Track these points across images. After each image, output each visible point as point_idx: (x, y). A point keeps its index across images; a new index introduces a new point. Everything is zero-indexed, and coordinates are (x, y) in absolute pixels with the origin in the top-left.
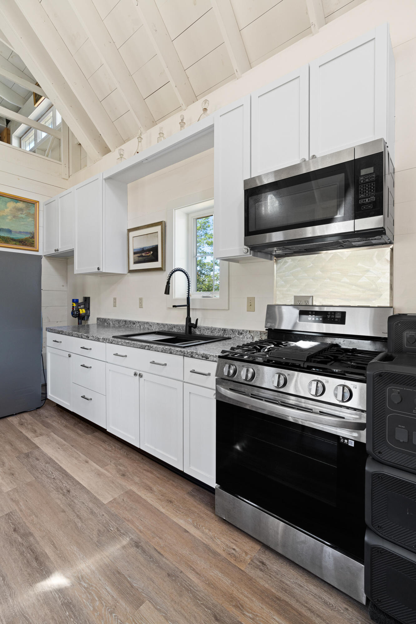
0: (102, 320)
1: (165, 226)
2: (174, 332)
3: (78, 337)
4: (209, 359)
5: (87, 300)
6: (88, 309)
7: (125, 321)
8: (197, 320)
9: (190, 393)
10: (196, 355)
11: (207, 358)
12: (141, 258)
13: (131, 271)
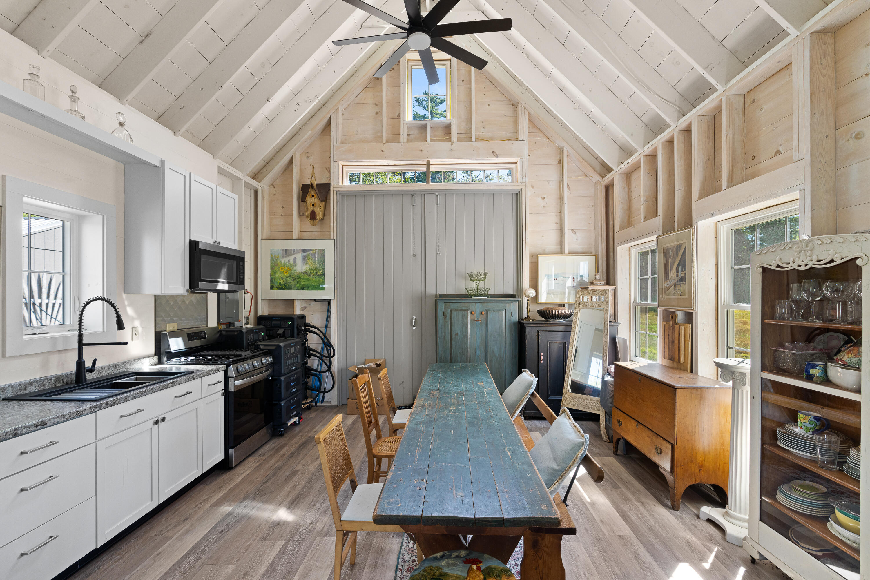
8: (95, 361)
10: (212, 371)
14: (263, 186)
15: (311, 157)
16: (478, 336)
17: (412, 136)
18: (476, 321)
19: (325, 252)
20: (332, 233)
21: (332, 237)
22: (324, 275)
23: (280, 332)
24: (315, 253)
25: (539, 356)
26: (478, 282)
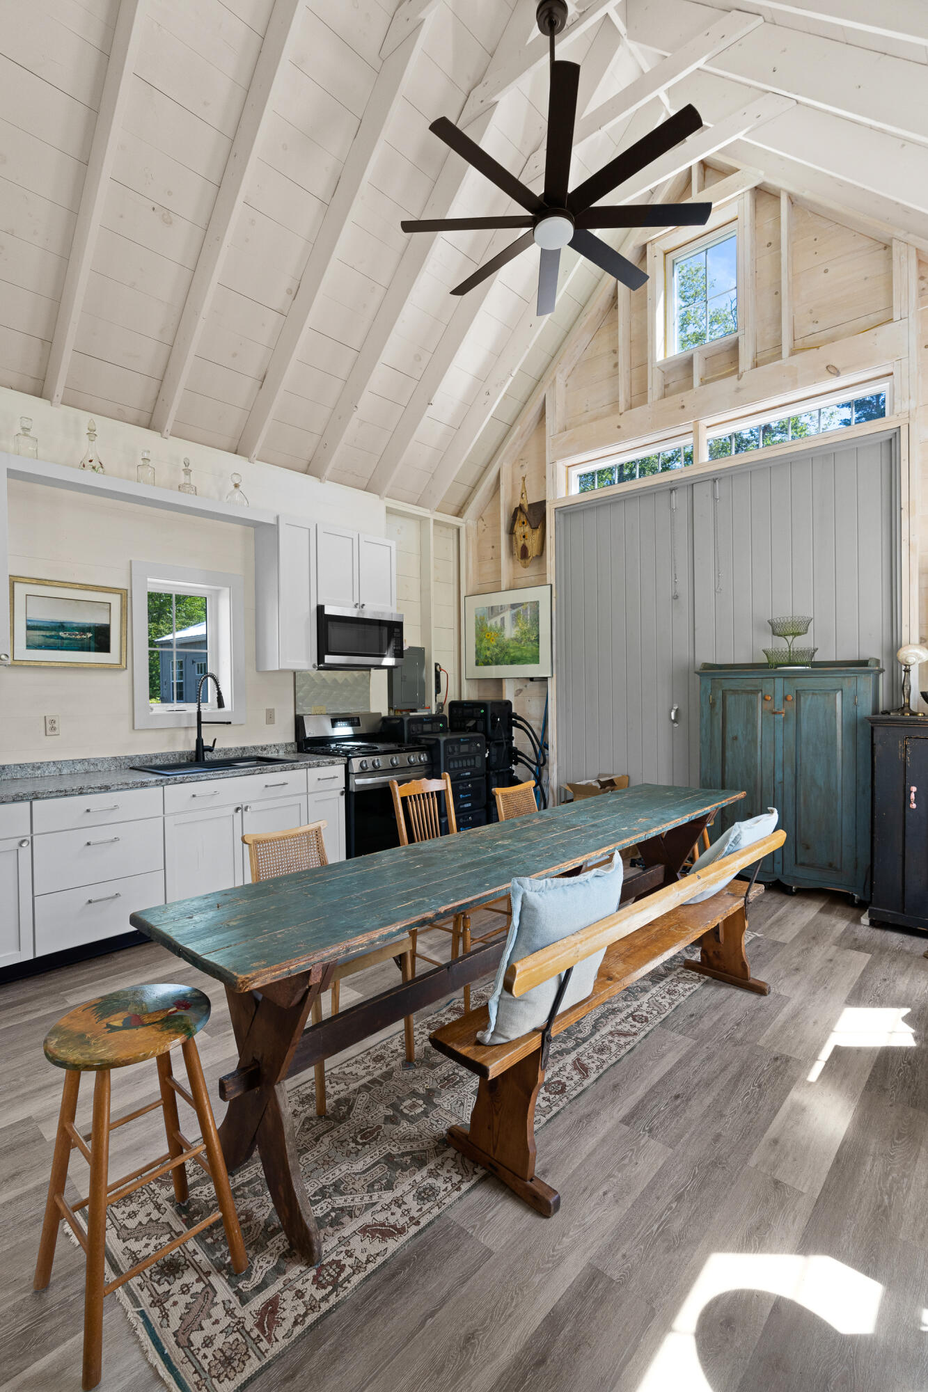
3: (66, 795)
13: (15, 663)
14: (468, 522)
15: (526, 465)
16: (779, 744)
17: (672, 386)
18: (774, 713)
19: (538, 606)
20: (548, 575)
21: (548, 582)
22: (538, 640)
23: (471, 724)
24: (526, 609)
25: (907, 793)
26: (790, 638)
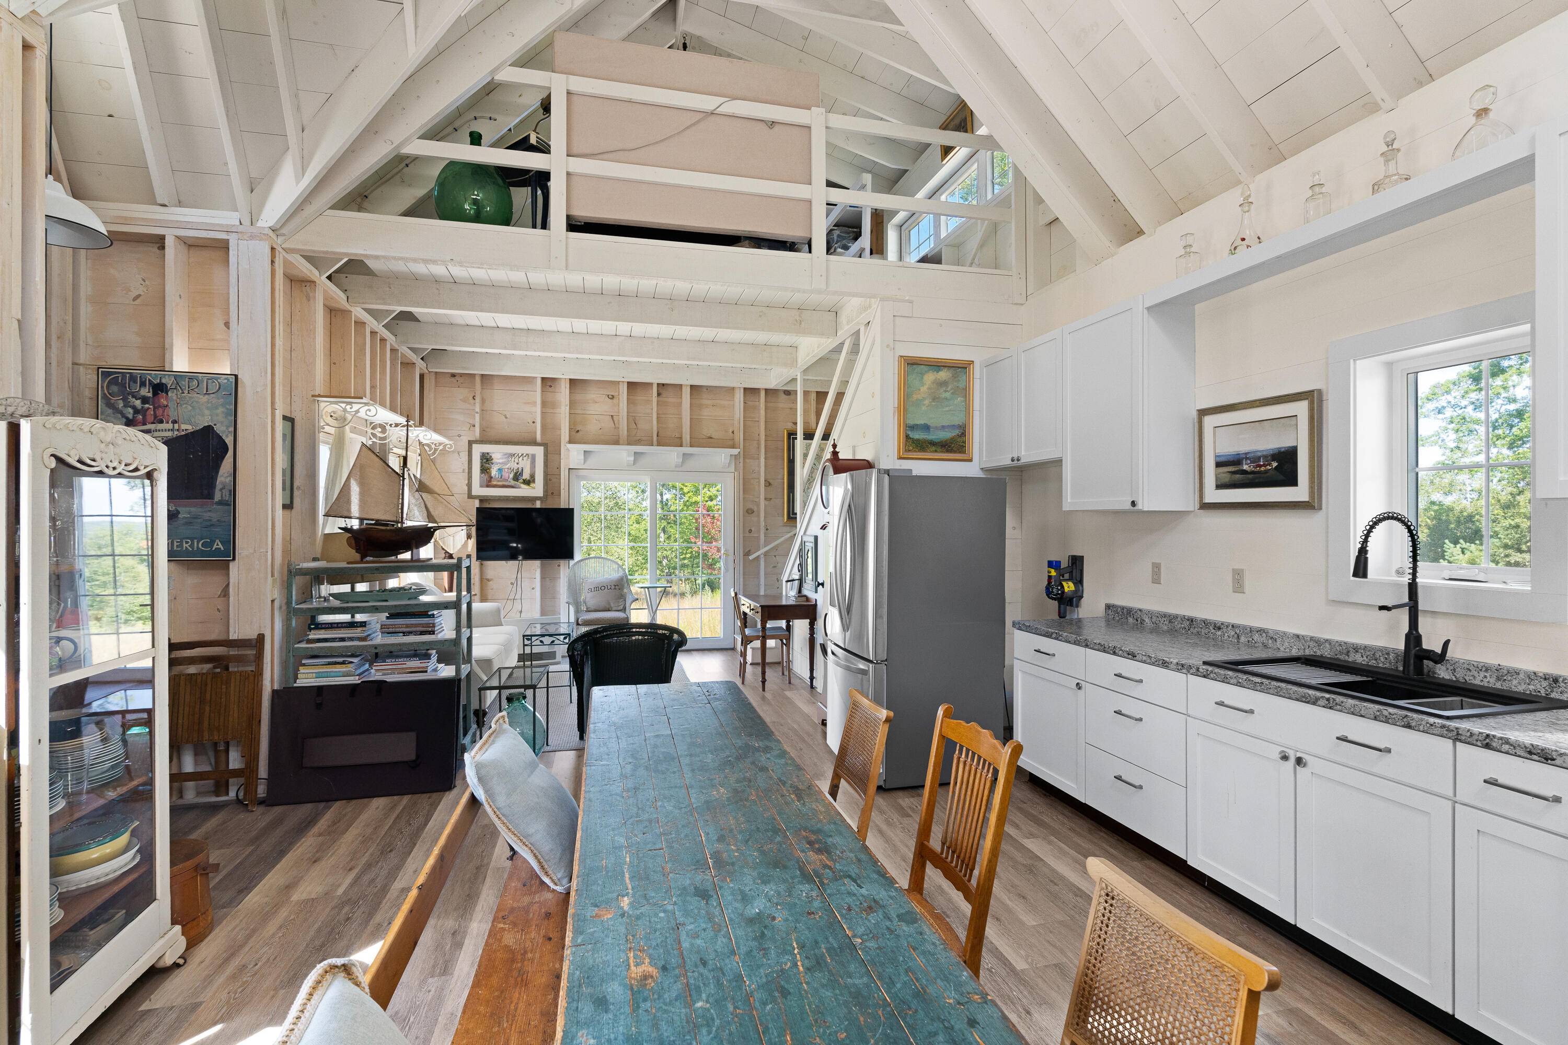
0: (1119, 609)
1: (1321, 401)
2: (1354, 662)
3: (1104, 651)
4: (1558, 762)
5: (1077, 562)
6: (1079, 582)
7: (1192, 620)
8: (1446, 643)
9: (1478, 831)
10: (1502, 744)
11: (1547, 759)
12: (1238, 476)
13: (1205, 506)
